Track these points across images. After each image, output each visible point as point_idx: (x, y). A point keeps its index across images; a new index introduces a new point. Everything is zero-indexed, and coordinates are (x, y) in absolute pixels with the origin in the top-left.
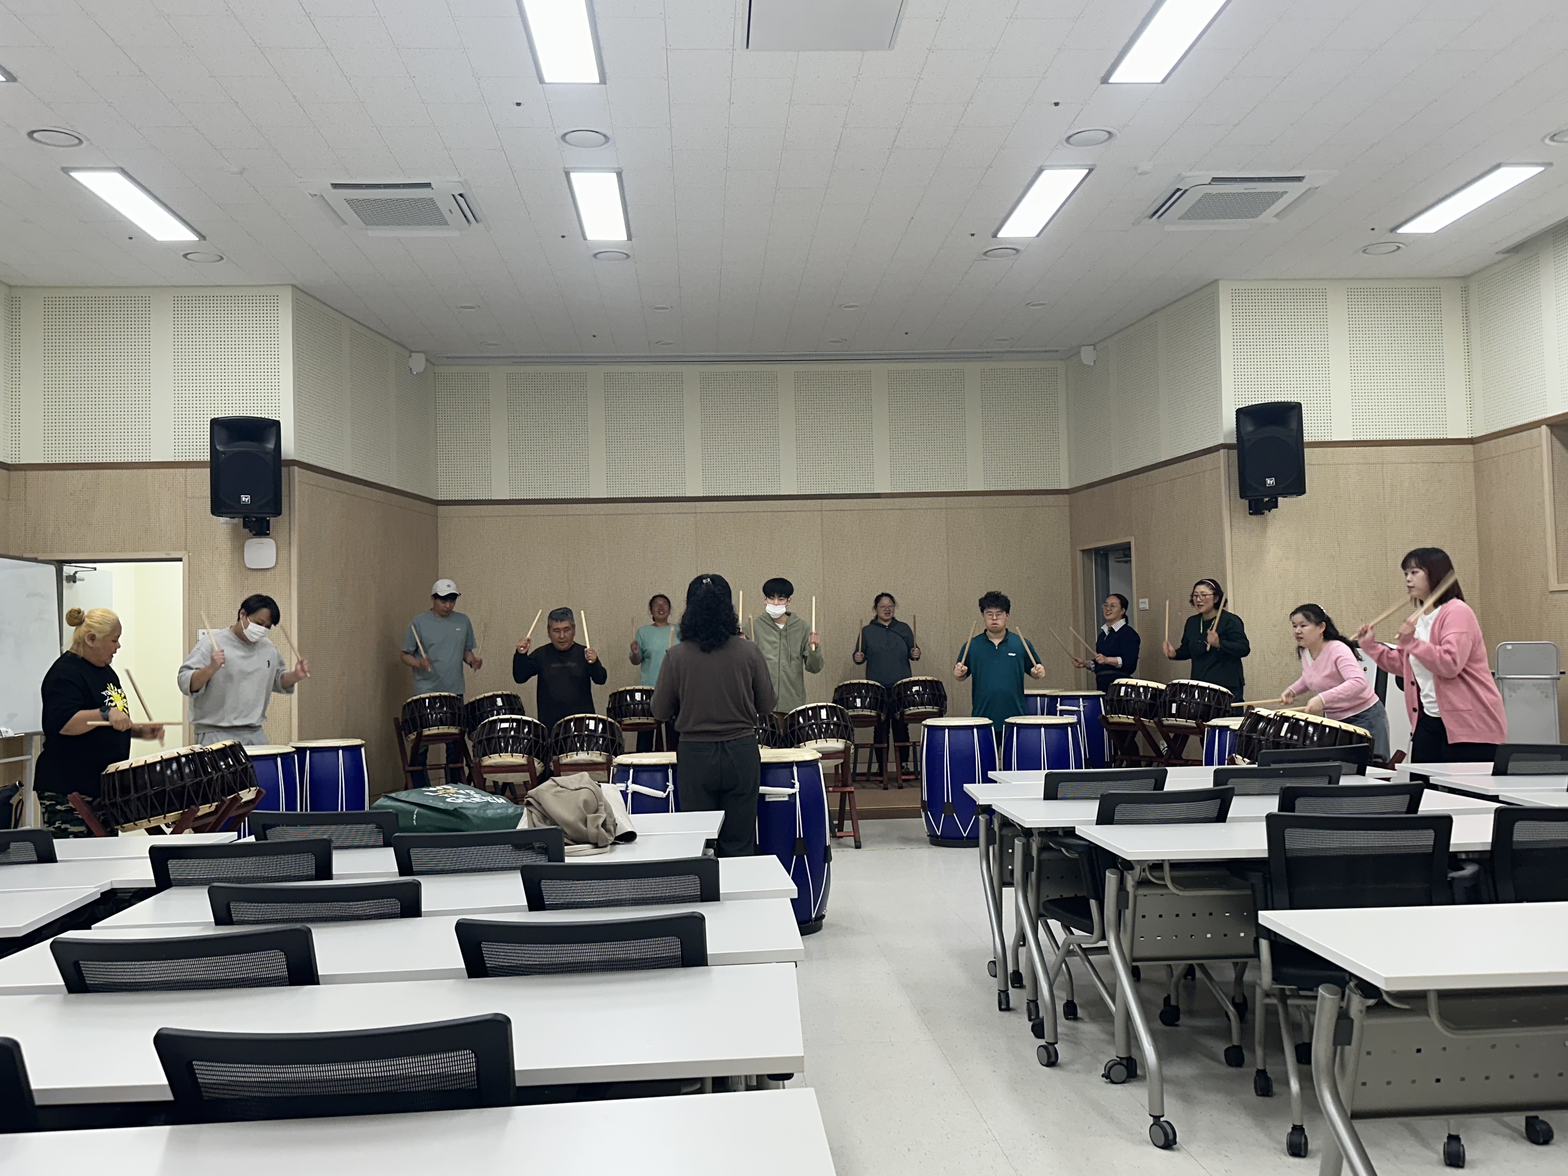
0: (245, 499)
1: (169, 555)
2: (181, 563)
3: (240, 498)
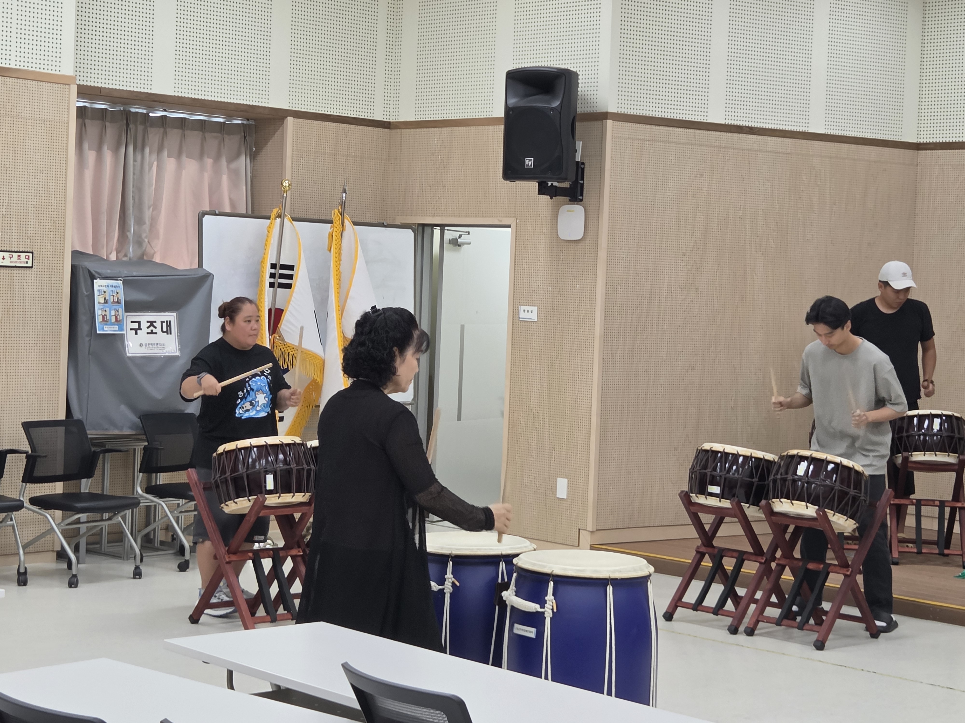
0: (529, 162)
1: (501, 221)
2: (509, 230)
3: (524, 162)
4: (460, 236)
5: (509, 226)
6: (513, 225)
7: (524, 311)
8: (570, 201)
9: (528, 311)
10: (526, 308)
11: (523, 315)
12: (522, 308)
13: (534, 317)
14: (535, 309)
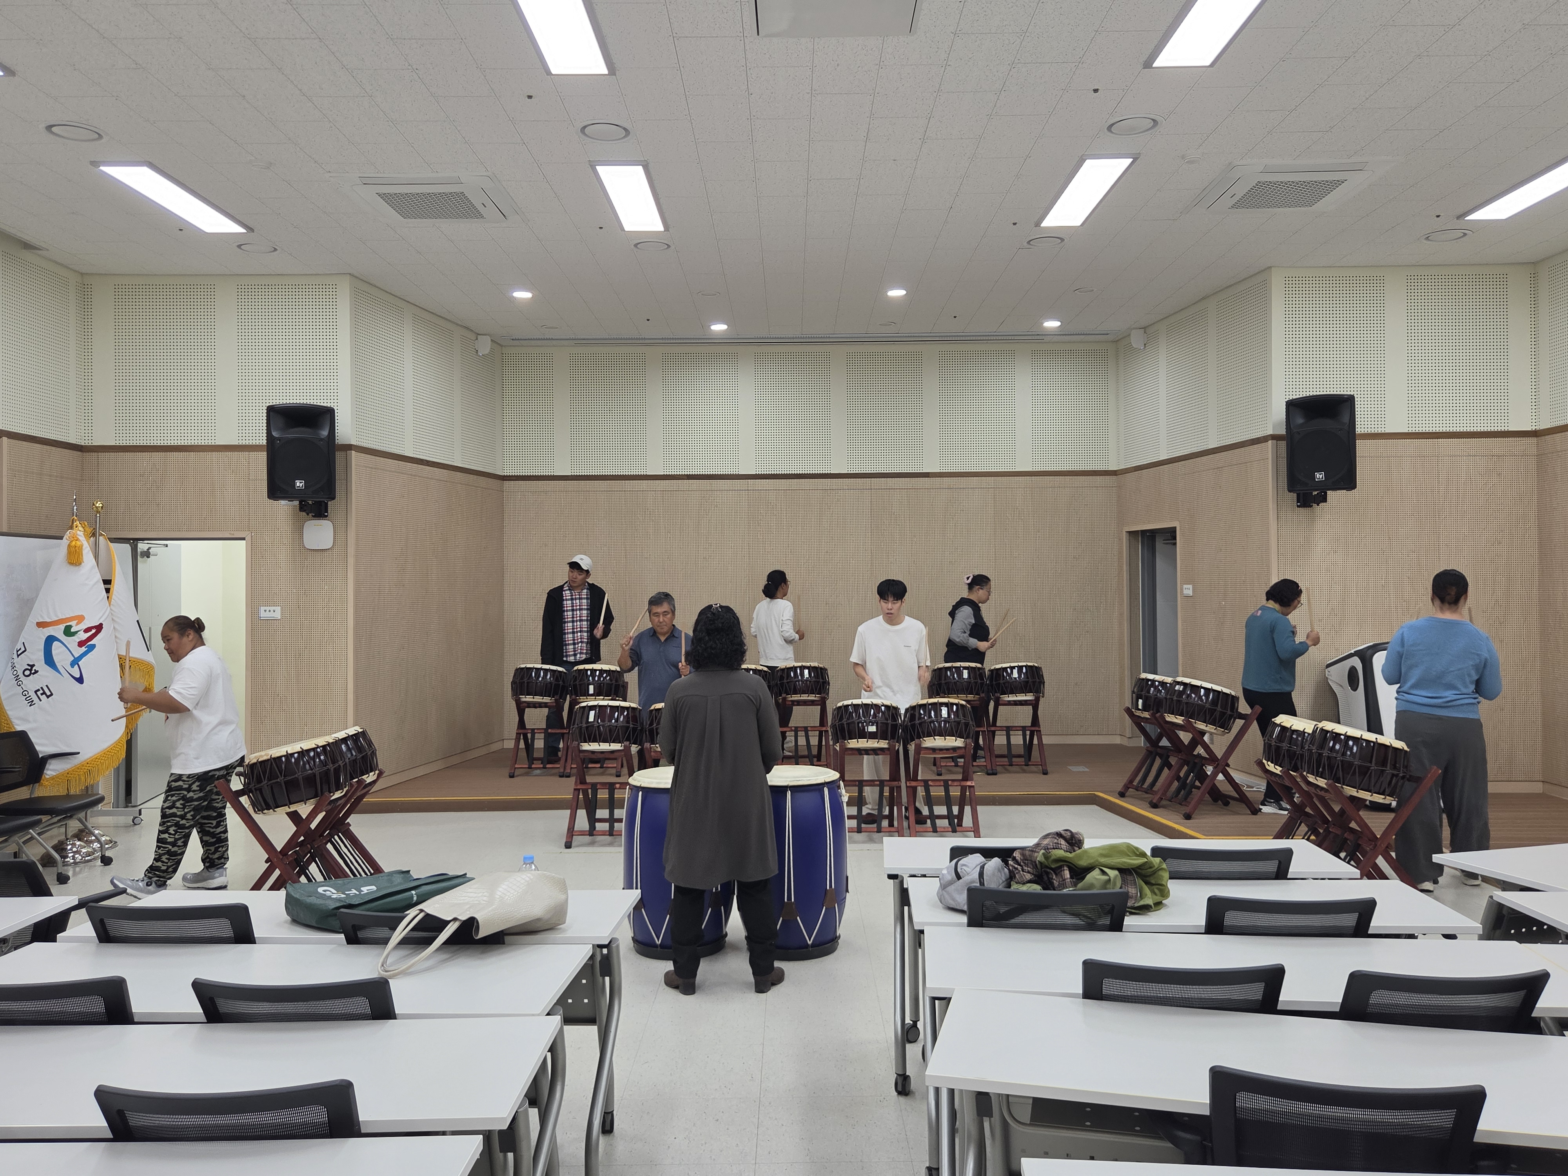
0: (299, 484)
1: (233, 534)
2: (245, 542)
3: (295, 484)
4: (150, 548)
5: (244, 539)
6: (248, 538)
7: (265, 611)
8: (313, 516)
9: (270, 611)
10: (268, 608)
11: (263, 614)
12: (263, 609)
13: (278, 615)
14: (278, 609)
